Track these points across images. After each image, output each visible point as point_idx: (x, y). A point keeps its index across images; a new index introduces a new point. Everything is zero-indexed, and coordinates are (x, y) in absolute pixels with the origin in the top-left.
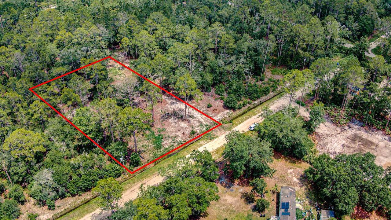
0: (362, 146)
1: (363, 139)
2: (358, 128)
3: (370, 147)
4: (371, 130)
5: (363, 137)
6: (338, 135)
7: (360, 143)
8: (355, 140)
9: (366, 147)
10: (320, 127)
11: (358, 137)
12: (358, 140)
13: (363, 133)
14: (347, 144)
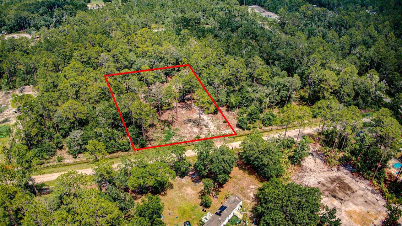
0: (337, 188)
1: (343, 183)
2: (346, 173)
3: (345, 192)
4: (358, 178)
5: (345, 181)
6: (321, 173)
7: (338, 185)
8: (334, 182)
9: (341, 190)
10: (309, 162)
11: (341, 179)
12: (337, 182)
13: (349, 178)
14: (324, 182)
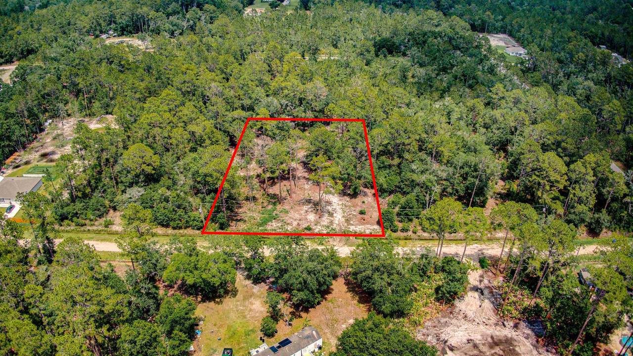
1: (513, 351)
2: (528, 335)
4: (545, 348)
6: (481, 326)
7: (501, 353)
10: (470, 303)
11: (511, 344)
12: (502, 347)
13: (528, 344)
14: (478, 342)
